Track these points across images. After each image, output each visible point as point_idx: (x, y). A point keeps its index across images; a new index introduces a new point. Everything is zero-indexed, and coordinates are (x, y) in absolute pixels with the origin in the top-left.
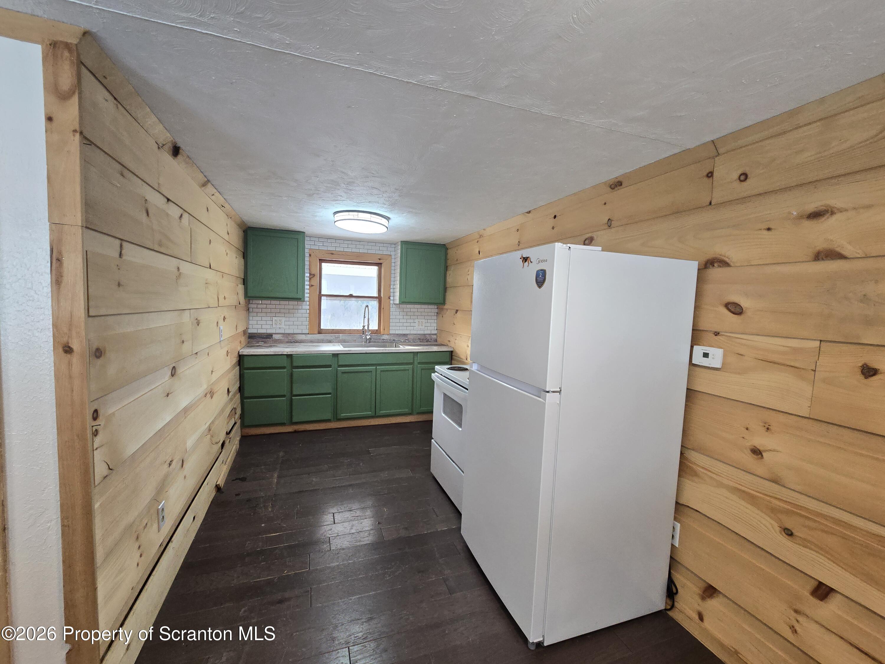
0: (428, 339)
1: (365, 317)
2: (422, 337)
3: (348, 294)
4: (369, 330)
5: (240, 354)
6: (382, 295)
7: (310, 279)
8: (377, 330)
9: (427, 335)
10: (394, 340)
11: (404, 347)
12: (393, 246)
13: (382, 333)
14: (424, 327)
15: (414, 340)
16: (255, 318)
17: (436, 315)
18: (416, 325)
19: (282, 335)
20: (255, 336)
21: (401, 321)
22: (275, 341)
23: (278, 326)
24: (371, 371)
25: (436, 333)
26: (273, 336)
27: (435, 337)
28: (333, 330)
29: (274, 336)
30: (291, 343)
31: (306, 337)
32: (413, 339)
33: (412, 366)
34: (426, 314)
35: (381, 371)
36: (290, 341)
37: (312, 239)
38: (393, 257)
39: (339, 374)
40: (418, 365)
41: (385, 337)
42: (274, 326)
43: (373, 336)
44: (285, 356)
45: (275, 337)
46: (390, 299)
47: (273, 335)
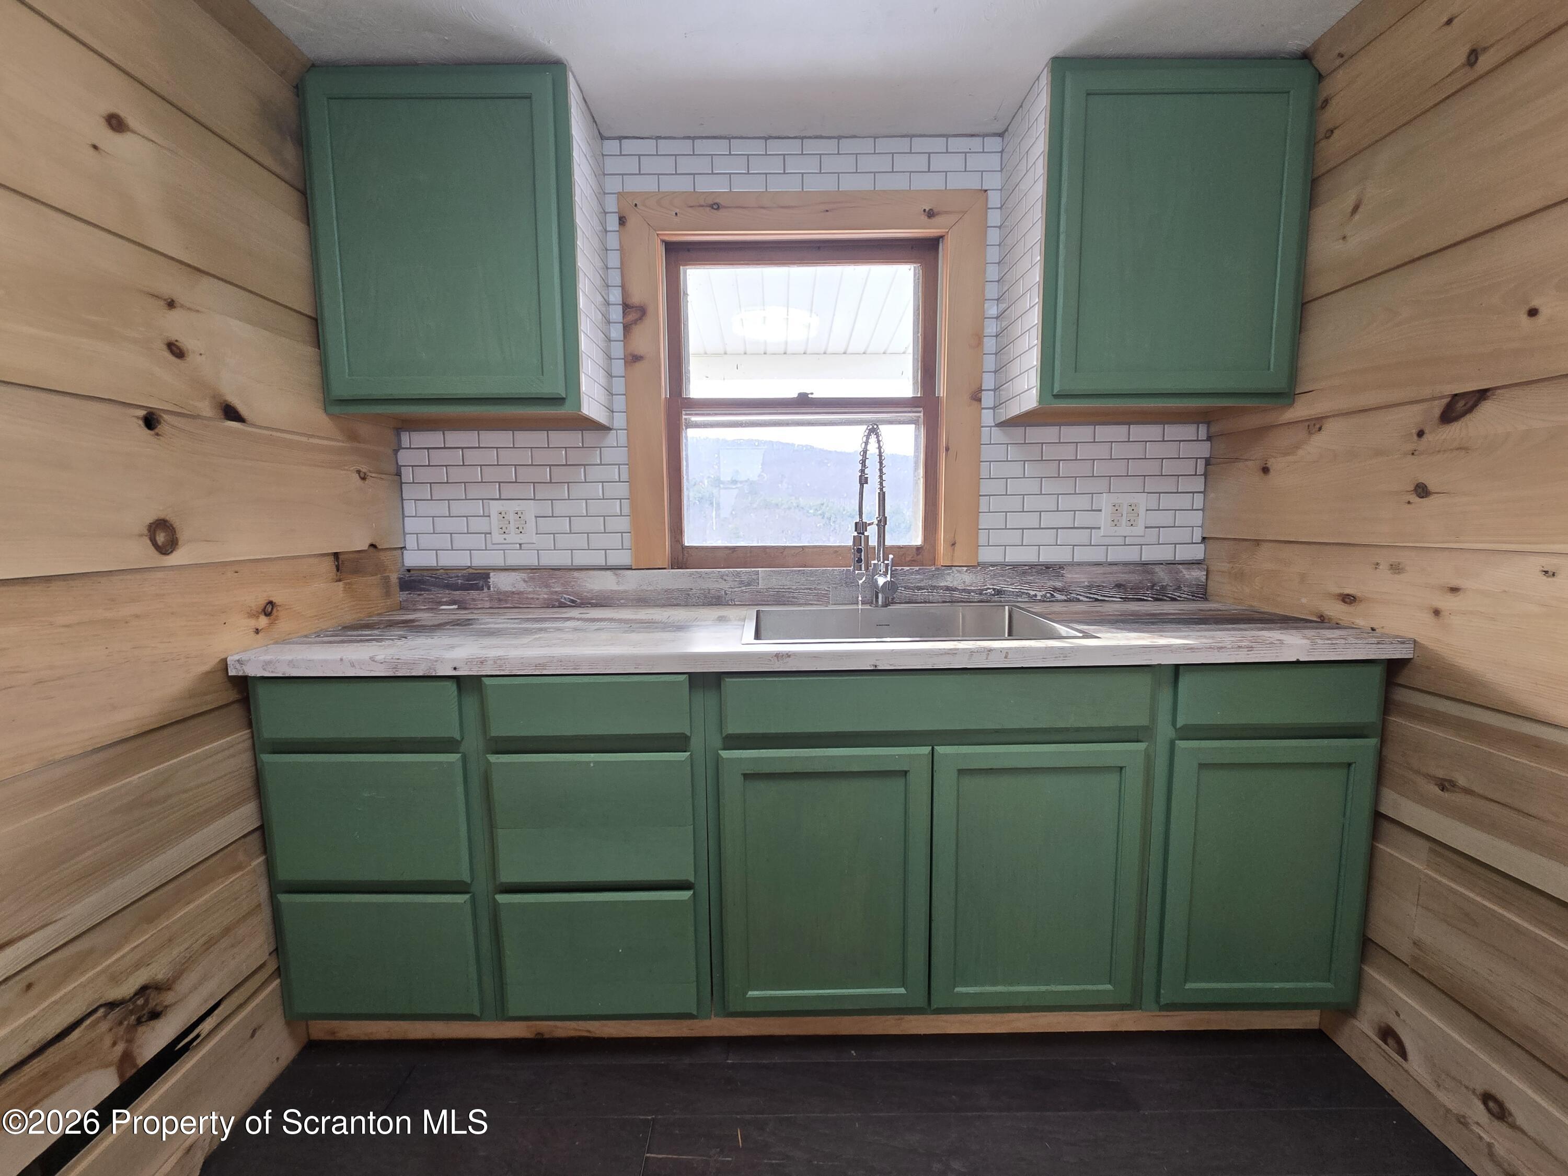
0: (1163, 588)
1: (863, 481)
2: (1135, 578)
3: (793, 394)
4: (887, 551)
5: (232, 672)
6: (942, 390)
7: (627, 328)
8: (918, 549)
9: (1157, 569)
10: (999, 592)
11: (1087, 636)
12: (994, 144)
13: (942, 560)
14: (1139, 530)
15: (1095, 593)
16: (424, 508)
17: (1201, 470)
18: (1103, 519)
19: (524, 575)
20: (422, 582)
21: (1029, 503)
22: (500, 600)
23: (514, 538)
24: (905, 773)
25: (1200, 556)
26: (491, 580)
27: (1198, 574)
28: (734, 549)
29: (494, 578)
30: (562, 605)
31: (618, 583)
32: (1090, 587)
33: (1142, 746)
34: (1153, 467)
35: (961, 772)
36: (558, 600)
37: (630, 146)
38: (994, 199)
39: (732, 784)
40: (1181, 744)
41: (960, 579)
42: (497, 537)
43: (904, 574)
44: (452, 687)
45: (501, 582)
46: (980, 400)
47: (492, 574)
